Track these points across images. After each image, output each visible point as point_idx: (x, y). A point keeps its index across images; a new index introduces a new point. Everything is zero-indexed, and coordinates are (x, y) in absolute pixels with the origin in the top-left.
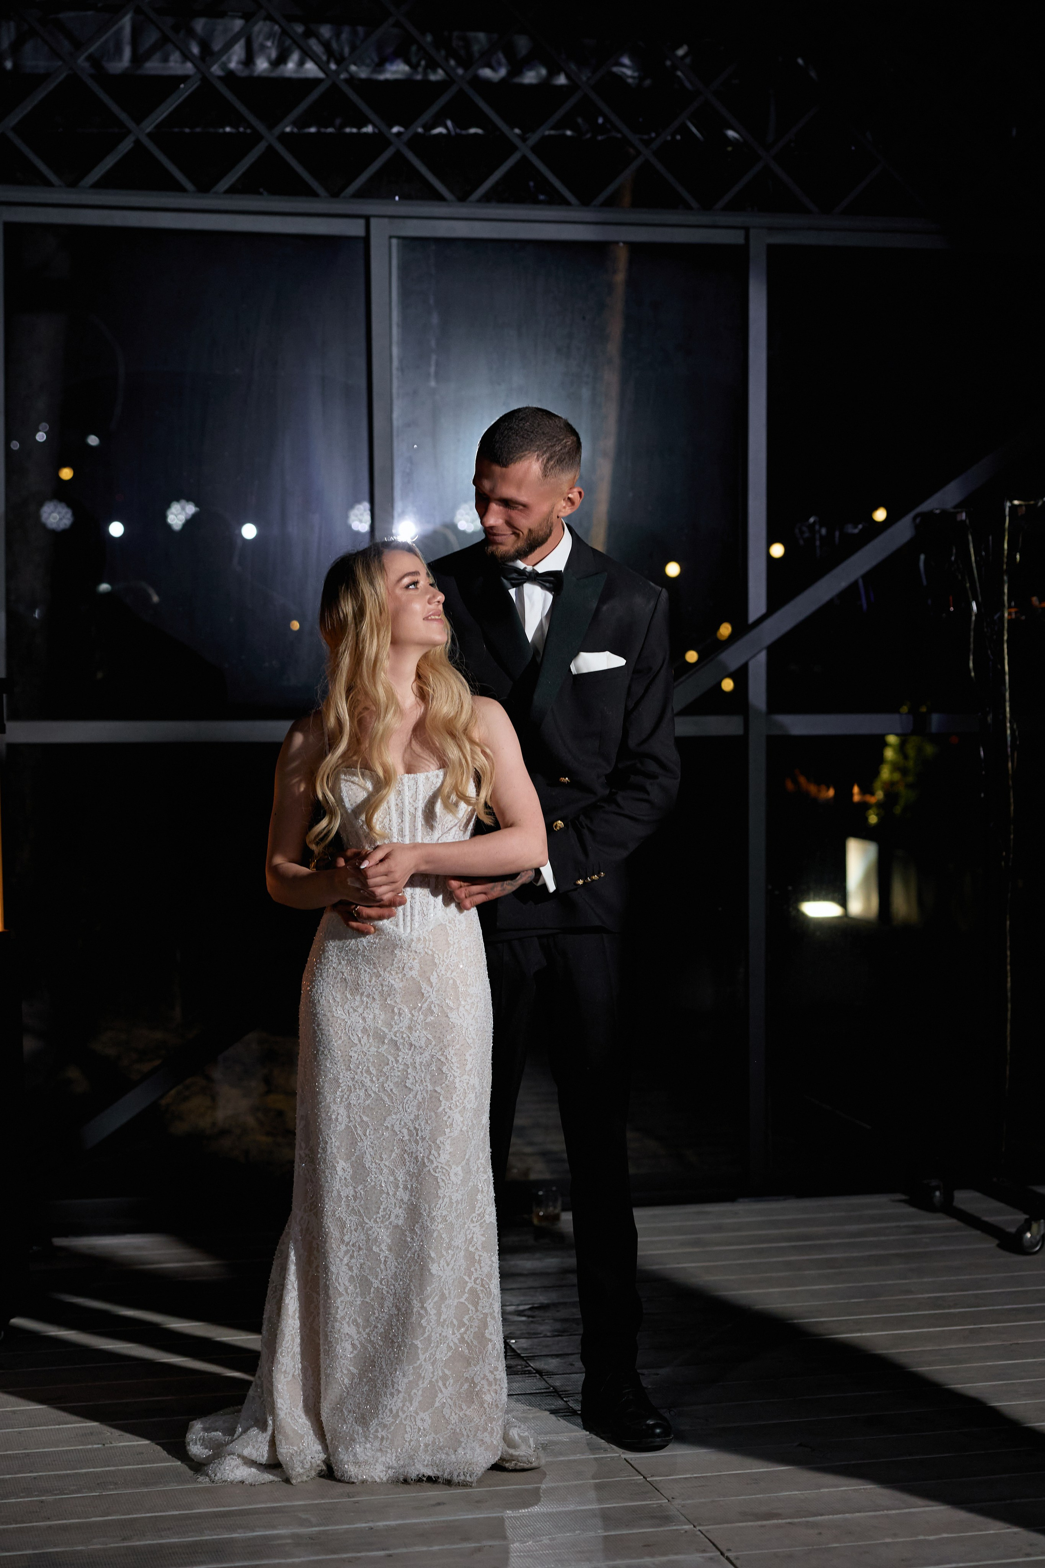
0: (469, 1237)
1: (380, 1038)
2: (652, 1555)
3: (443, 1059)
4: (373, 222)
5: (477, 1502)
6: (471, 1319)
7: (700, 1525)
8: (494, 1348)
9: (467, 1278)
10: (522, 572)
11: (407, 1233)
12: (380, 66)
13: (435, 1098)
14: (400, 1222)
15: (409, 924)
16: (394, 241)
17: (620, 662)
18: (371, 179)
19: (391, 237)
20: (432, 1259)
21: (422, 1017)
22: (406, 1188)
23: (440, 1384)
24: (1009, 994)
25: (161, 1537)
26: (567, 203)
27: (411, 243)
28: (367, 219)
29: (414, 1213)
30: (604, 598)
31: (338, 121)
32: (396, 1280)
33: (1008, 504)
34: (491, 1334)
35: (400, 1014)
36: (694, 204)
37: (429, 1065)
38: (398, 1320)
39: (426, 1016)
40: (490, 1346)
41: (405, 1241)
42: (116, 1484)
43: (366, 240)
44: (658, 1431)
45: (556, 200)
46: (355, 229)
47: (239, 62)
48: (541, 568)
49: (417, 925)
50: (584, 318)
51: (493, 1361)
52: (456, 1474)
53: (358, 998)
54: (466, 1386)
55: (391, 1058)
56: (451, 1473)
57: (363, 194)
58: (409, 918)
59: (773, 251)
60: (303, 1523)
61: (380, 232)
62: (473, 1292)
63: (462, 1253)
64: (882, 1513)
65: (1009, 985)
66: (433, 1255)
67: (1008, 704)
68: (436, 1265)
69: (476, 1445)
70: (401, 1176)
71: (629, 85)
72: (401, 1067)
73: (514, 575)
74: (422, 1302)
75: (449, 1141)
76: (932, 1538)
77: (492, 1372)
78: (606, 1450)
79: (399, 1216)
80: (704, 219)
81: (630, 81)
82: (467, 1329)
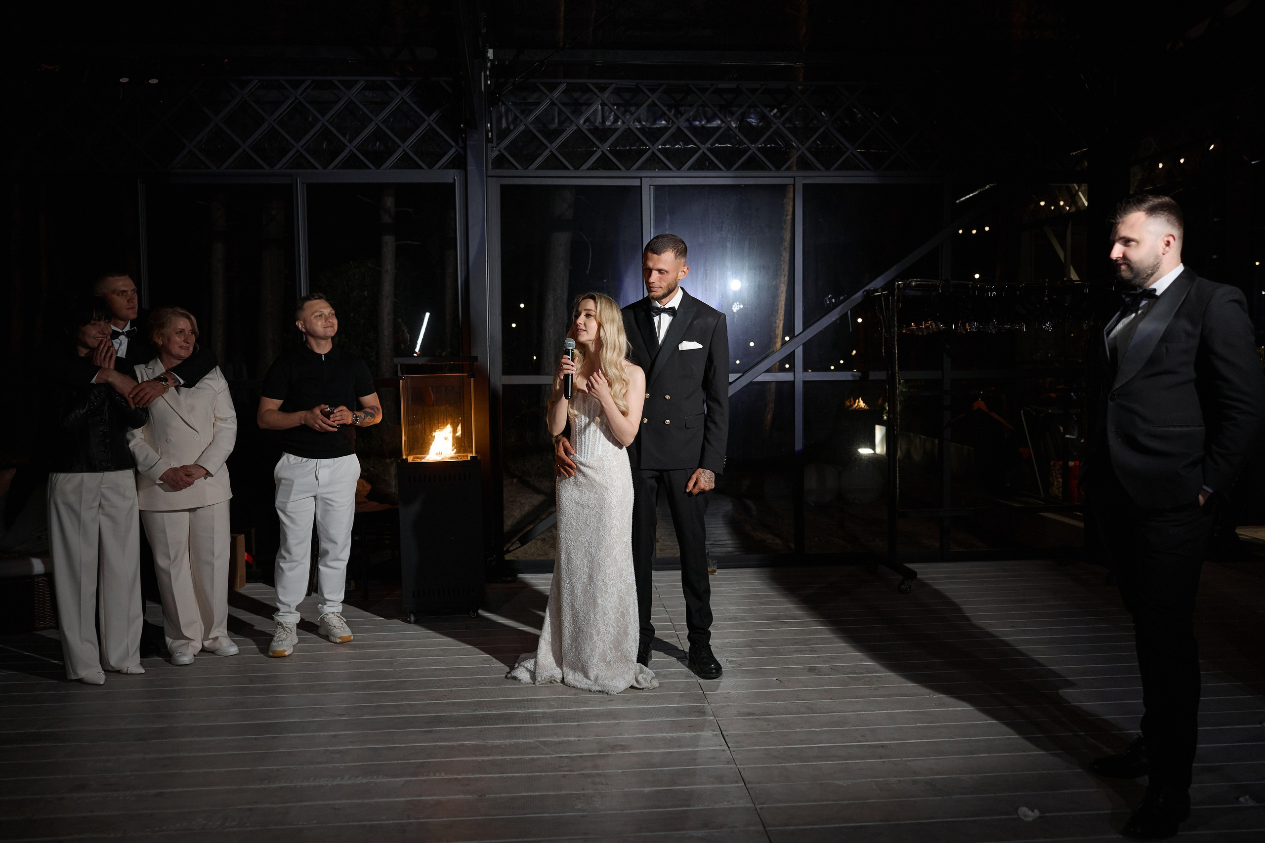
0: (619, 589)
1: (577, 503)
2: (690, 732)
3: (601, 513)
4: (643, 178)
5: (627, 700)
6: (622, 624)
7: (718, 717)
8: (631, 637)
9: (619, 606)
10: (659, 309)
11: (588, 586)
12: (654, 122)
13: (598, 529)
14: (585, 581)
15: (586, 457)
16: (652, 187)
17: (700, 346)
18: (643, 164)
19: (650, 185)
20: (598, 597)
21: (593, 495)
22: (587, 567)
23: (609, 651)
24: (898, 486)
25: (489, 710)
26: (720, 169)
27: (658, 188)
28: (641, 178)
29: (591, 577)
30: (694, 319)
31: (637, 144)
32: (584, 606)
33: (897, 283)
34: (630, 631)
35: (585, 494)
36: (773, 168)
37: (595, 515)
38: (585, 622)
39: (594, 495)
40: (629, 636)
41: (587, 589)
42: (485, 684)
43: (641, 187)
44: (714, 671)
45: (715, 168)
46: (636, 182)
47: (599, 123)
48: (667, 306)
49: (589, 457)
50: (728, 215)
51: (631, 642)
52: (610, 691)
53: (569, 486)
54: (619, 653)
55: (581, 512)
56: (608, 690)
57: (640, 169)
58: (586, 454)
59: (805, 186)
60: (551, 707)
61: (646, 183)
62: (622, 612)
63: (615, 596)
64: (800, 715)
65: (898, 482)
66: (598, 595)
67: (897, 366)
68: (600, 599)
69: (621, 679)
70: (585, 562)
71: (753, 126)
72: (585, 516)
73: (657, 310)
74: (595, 615)
75: (604, 548)
76: (818, 730)
77: (630, 648)
78: (692, 678)
79: (585, 578)
80: (777, 174)
81: (754, 124)
82: (620, 629)
